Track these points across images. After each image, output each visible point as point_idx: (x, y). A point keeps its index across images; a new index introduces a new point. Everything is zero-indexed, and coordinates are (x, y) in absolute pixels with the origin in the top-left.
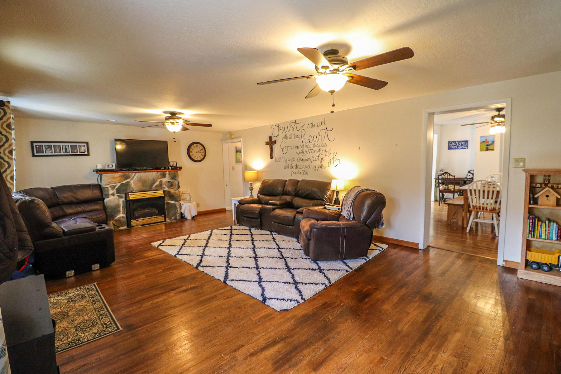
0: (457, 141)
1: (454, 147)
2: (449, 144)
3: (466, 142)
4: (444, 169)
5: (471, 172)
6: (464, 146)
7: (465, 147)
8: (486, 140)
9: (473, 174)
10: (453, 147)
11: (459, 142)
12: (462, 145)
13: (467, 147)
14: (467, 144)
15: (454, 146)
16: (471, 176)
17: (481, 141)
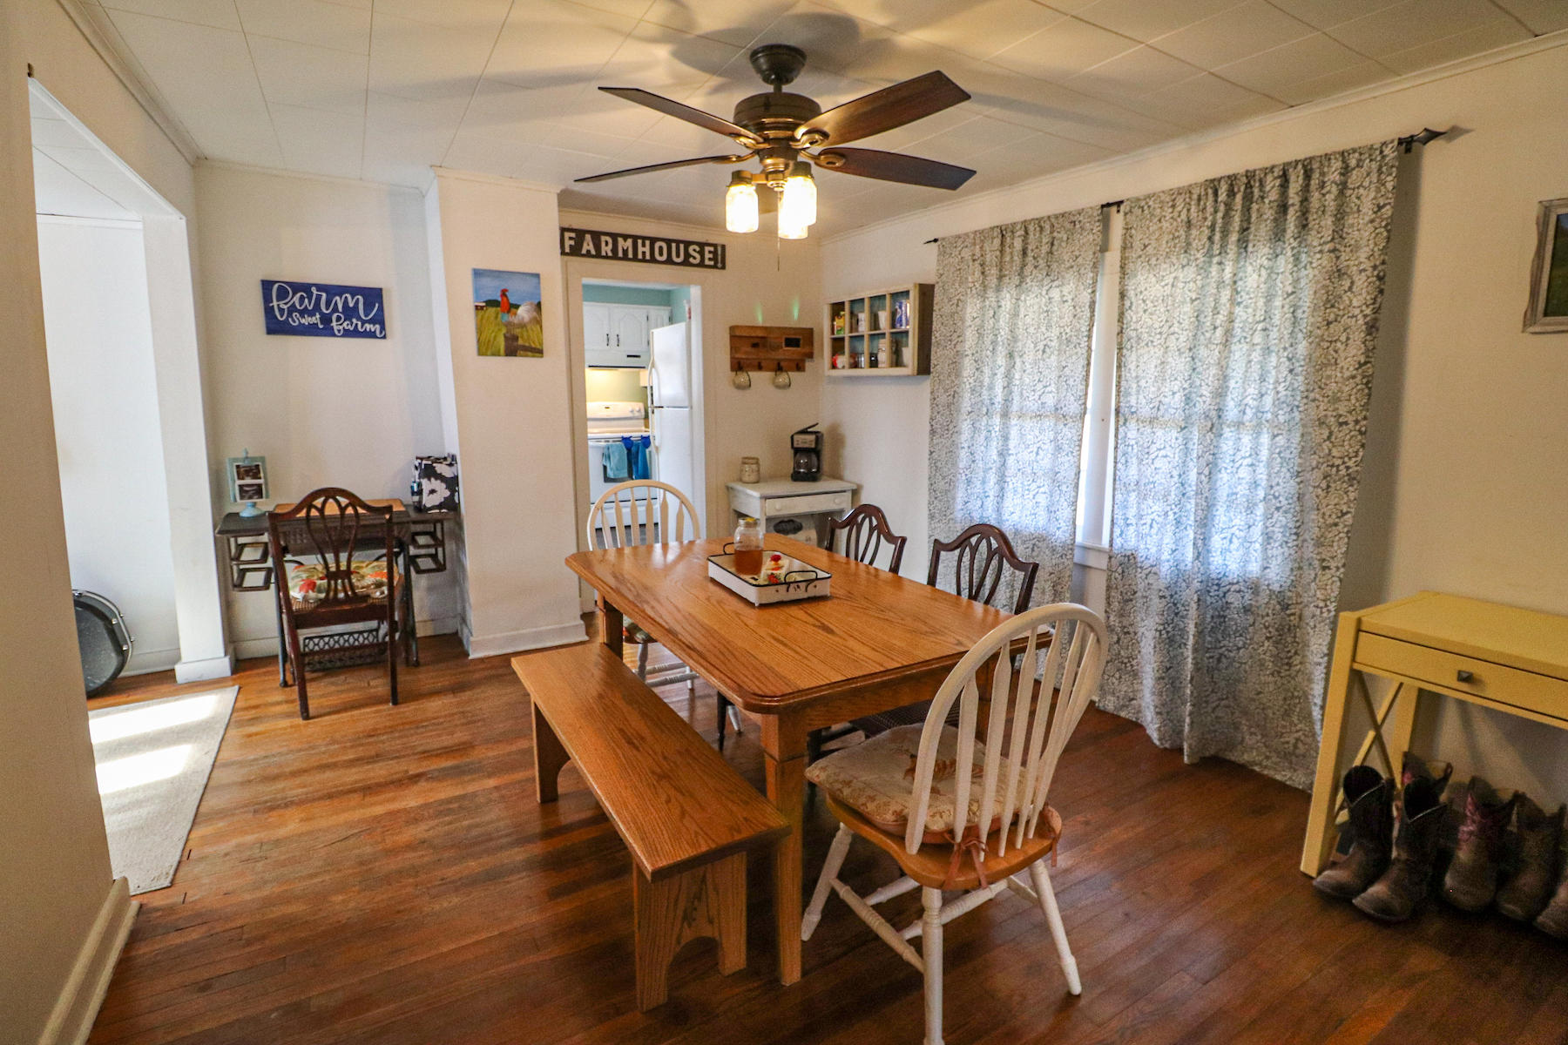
0: (320, 287)
1: (306, 321)
2: (267, 298)
3: (373, 296)
4: (263, 459)
5: (441, 468)
6: (364, 322)
7: (368, 326)
8: (504, 293)
9: (452, 483)
10: (297, 319)
11: (333, 291)
12: (350, 313)
13: (383, 328)
14: (381, 309)
15: (303, 313)
16: (443, 492)
17: (477, 297)
